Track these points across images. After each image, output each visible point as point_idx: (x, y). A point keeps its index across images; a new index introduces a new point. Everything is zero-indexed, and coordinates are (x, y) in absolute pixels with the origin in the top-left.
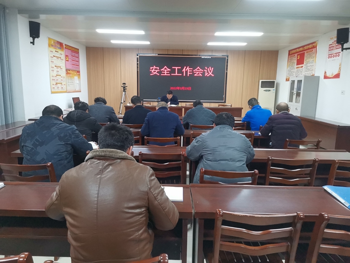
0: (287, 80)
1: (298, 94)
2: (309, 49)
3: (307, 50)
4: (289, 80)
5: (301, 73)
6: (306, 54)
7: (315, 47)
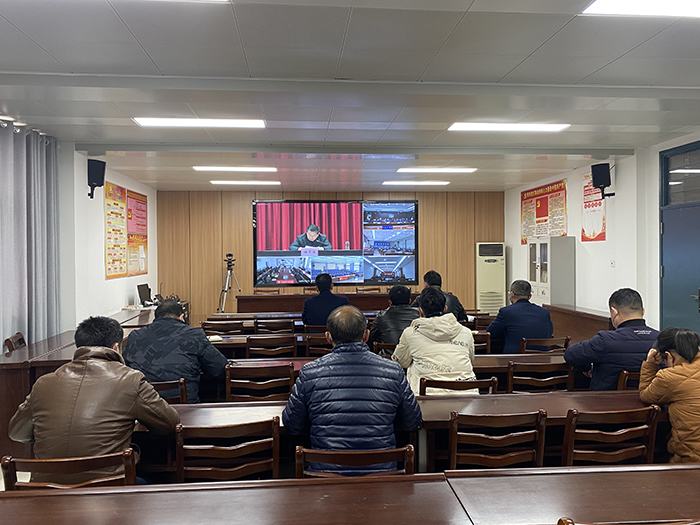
0: (524, 242)
1: (544, 268)
2: (553, 191)
3: (550, 193)
4: (526, 243)
5: (544, 232)
6: (549, 200)
7: (562, 189)
